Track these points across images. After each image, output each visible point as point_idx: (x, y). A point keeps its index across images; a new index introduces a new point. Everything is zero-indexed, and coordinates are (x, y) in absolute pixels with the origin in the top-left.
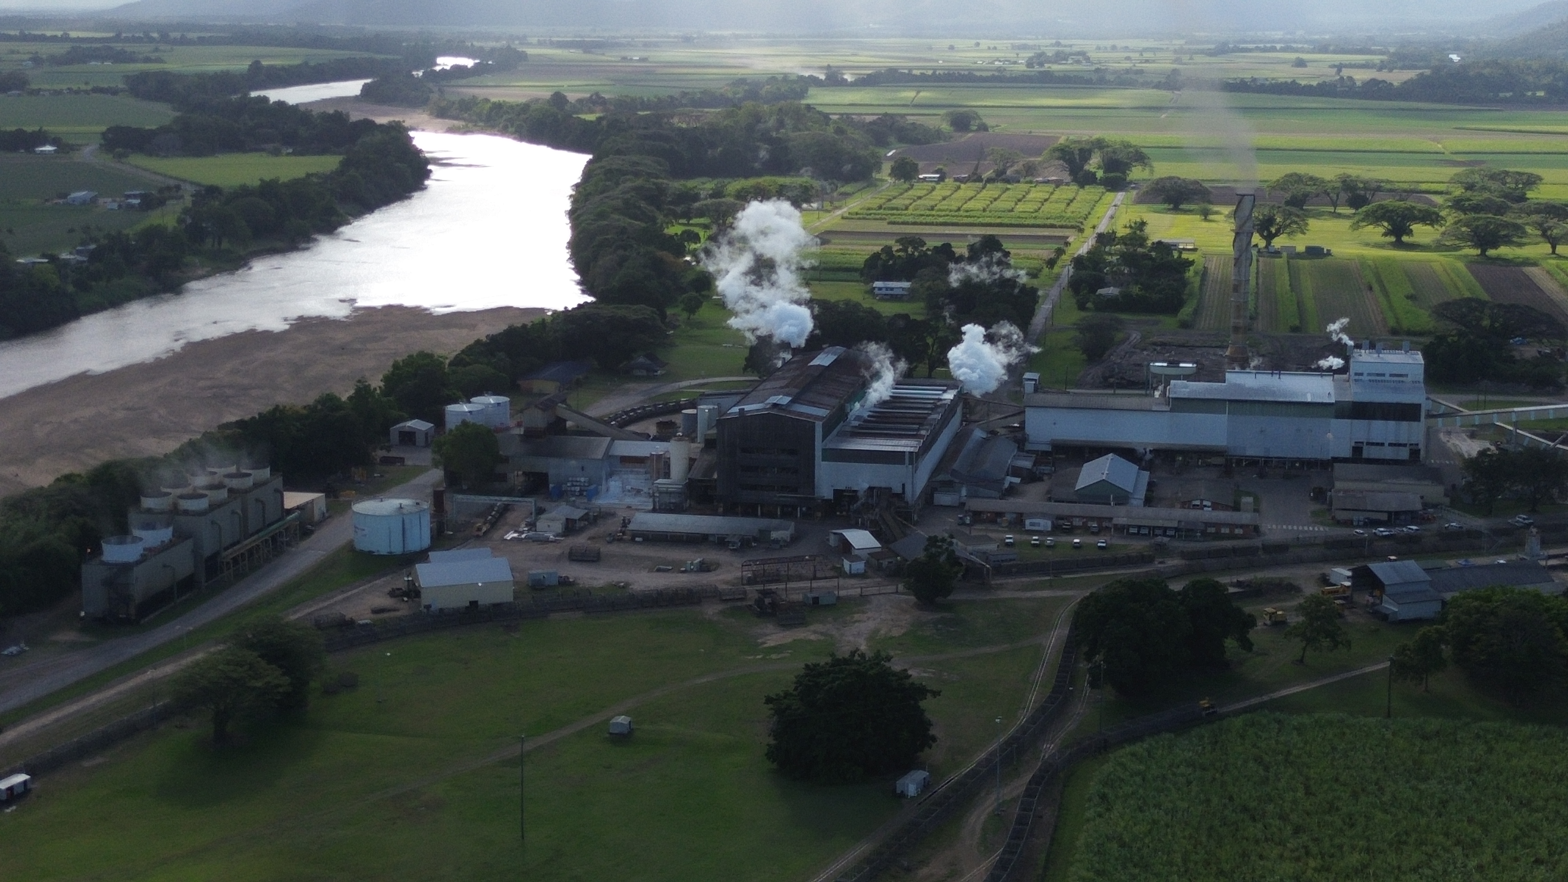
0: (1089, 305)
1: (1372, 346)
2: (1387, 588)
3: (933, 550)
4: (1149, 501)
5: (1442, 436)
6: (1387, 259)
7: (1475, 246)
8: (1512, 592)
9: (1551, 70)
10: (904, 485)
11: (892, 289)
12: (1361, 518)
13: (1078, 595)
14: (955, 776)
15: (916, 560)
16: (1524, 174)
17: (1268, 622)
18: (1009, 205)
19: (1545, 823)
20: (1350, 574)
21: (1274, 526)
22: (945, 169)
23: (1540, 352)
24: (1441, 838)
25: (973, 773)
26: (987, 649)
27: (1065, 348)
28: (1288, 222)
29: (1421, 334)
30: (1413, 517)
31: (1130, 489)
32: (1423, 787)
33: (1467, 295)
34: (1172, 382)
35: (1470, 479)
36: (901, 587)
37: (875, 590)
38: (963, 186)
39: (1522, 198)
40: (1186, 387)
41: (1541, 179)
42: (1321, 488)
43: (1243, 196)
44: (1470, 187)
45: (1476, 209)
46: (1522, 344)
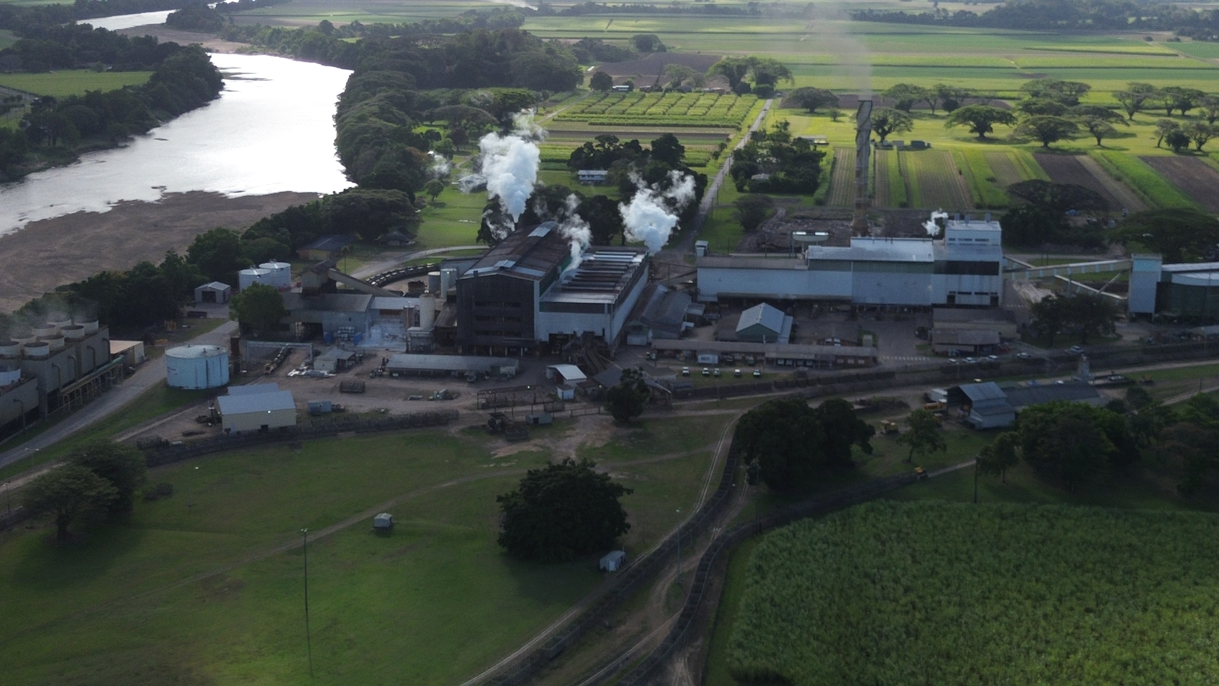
0: (746, 188)
1: (962, 218)
2: (975, 405)
3: (628, 380)
4: (792, 340)
5: (1016, 287)
6: (973, 150)
7: (1039, 140)
8: (1068, 405)
9: (1097, 3)
10: (604, 330)
11: (593, 176)
12: (954, 350)
13: (738, 413)
14: (646, 554)
15: (614, 388)
16: (1076, 84)
17: (884, 431)
18: (683, 110)
19: (1093, 581)
20: (945, 393)
21: (888, 357)
22: (633, 82)
23: (1088, 221)
24: (1015, 594)
25: (660, 551)
26: (669, 456)
27: (728, 221)
28: (897, 122)
29: (999, 208)
30: (993, 349)
31: (777, 329)
32: (1002, 554)
33: (1034, 177)
34: (810, 247)
36: (602, 409)
37: (582, 412)
38: (647, 94)
39: (1075, 103)
40: (821, 251)
41: (1089, 87)
42: (923, 328)
43: (863, 102)
44: (1036, 94)
45: (1041, 111)
46: (1075, 215)
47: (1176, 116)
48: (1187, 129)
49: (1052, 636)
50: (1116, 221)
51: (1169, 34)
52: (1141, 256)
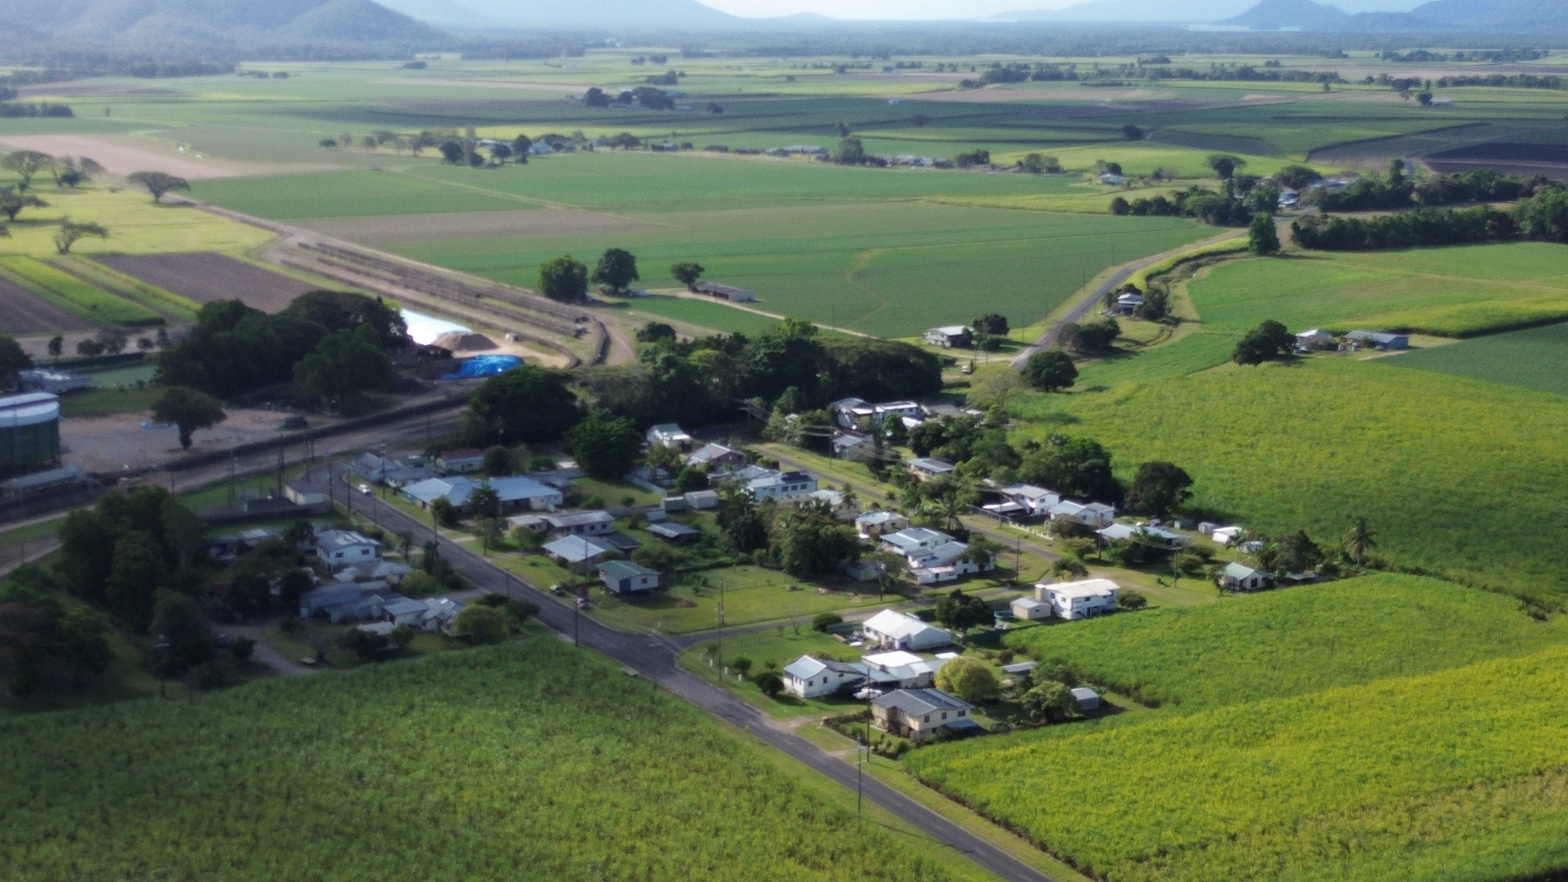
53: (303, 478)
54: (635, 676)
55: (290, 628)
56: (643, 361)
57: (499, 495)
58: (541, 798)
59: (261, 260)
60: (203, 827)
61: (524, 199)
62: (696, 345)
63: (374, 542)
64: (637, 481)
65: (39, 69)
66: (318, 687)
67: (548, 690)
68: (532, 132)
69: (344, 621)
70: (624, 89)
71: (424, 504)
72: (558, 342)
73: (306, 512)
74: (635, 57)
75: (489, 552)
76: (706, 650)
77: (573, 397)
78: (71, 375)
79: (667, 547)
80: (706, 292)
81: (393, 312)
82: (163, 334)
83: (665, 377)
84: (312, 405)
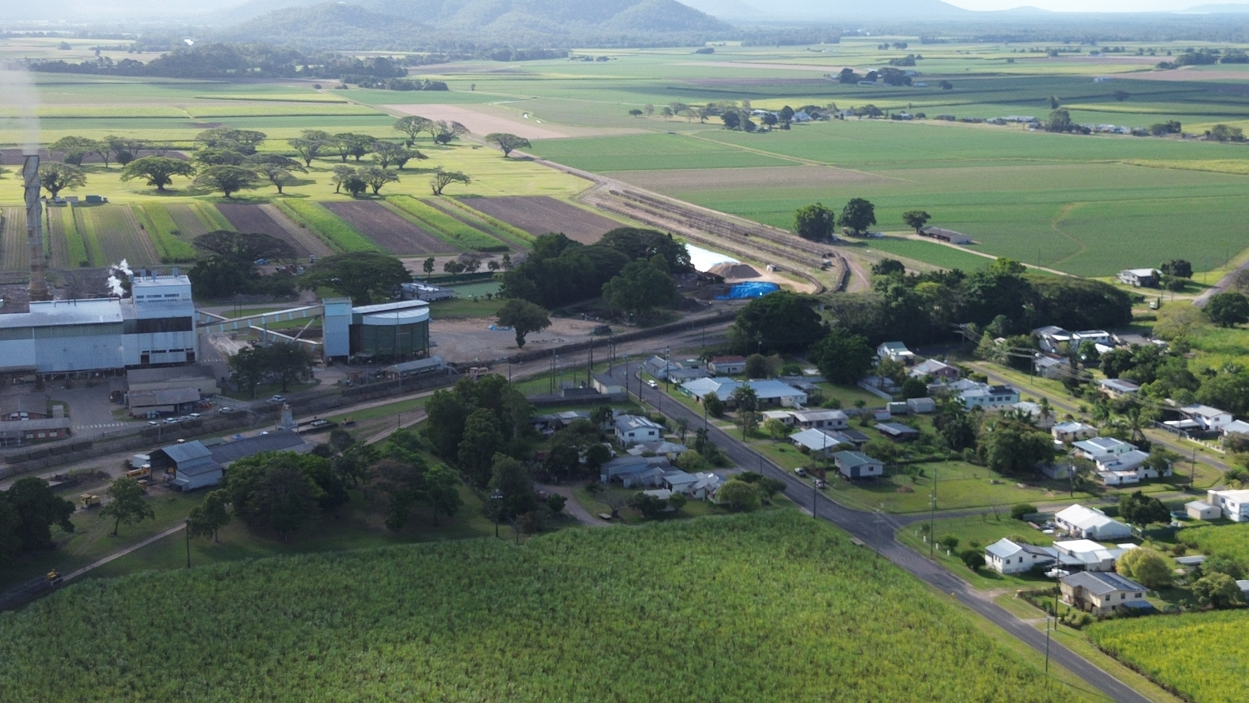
1: (148, 274)
2: (180, 467)
5: (211, 341)
6: (153, 203)
7: (220, 190)
8: (275, 455)
9: (264, 51)
12: (154, 412)
16: (252, 132)
17: (85, 506)
19: (314, 628)
20: (148, 458)
21: (83, 427)
23: (277, 269)
24: (238, 655)
28: (69, 177)
29: (186, 261)
30: (194, 406)
32: (220, 617)
33: (219, 228)
35: (235, 372)
39: (253, 152)
41: (265, 136)
42: (118, 392)
43: (29, 156)
44: (212, 144)
45: (219, 160)
46: (264, 264)
47: (351, 162)
48: (362, 173)
49: (278, 691)
50: (305, 267)
51: (336, 82)
52: (331, 301)
53: (606, 374)
54: (862, 546)
55: (592, 489)
56: (877, 290)
57: (756, 393)
58: (782, 639)
59: (582, 203)
60: (523, 641)
61: (786, 158)
62: (922, 278)
63: (658, 426)
64: (868, 387)
65: (425, 54)
66: (612, 537)
67: (791, 551)
68: (795, 104)
69: (633, 487)
70: (871, 70)
71: (698, 398)
72: (808, 273)
73: (607, 400)
74: (883, 44)
75: (747, 439)
76: (921, 529)
77: (819, 318)
78: (440, 287)
79: (891, 443)
80: (931, 235)
81: (679, 246)
82: (507, 258)
83: (894, 304)
84: (615, 317)
